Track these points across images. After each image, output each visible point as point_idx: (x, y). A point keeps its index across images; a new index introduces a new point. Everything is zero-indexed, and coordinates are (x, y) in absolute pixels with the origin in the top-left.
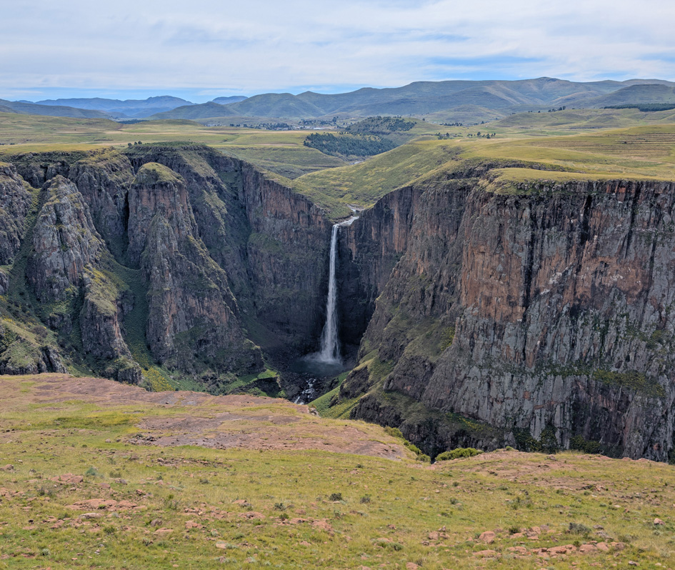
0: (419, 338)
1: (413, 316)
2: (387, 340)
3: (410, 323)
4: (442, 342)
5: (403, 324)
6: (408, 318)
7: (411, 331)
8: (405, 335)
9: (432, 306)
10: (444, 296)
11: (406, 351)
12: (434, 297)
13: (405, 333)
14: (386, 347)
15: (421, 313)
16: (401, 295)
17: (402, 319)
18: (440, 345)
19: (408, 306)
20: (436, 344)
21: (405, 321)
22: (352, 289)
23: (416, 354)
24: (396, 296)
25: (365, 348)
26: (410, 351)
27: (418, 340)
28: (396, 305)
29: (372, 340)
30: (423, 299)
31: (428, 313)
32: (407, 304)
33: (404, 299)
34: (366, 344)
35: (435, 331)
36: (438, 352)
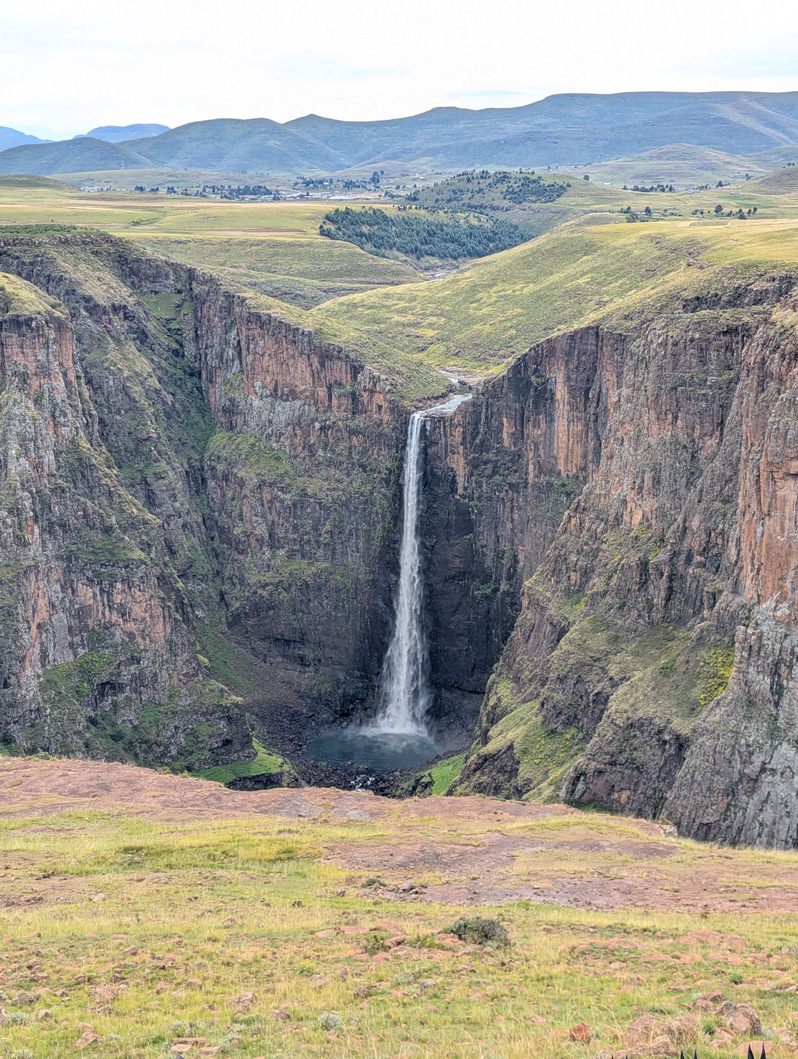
0: (642, 675)
1: (620, 622)
2: (561, 680)
3: (615, 639)
4: (701, 685)
5: (599, 642)
6: (608, 628)
7: (618, 658)
8: (603, 669)
9: (668, 599)
10: (695, 577)
11: (613, 706)
12: (671, 578)
13: (603, 664)
14: (558, 697)
15: (639, 616)
16: (586, 574)
17: (595, 630)
18: (697, 693)
19: (608, 599)
20: (687, 689)
21: (602, 637)
22: (457, 561)
23: (640, 714)
24: (574, 577)
25: (499, 699)
26: (626, 706)
27: (641, 679)
28: (575, 597)
29: (516, 679)
30: (643, 584)
31: (657, 616)
32: (605, 593)
33: (597, 583)
34: (502, 690)
35: (681, 658)
36: (693, 709)
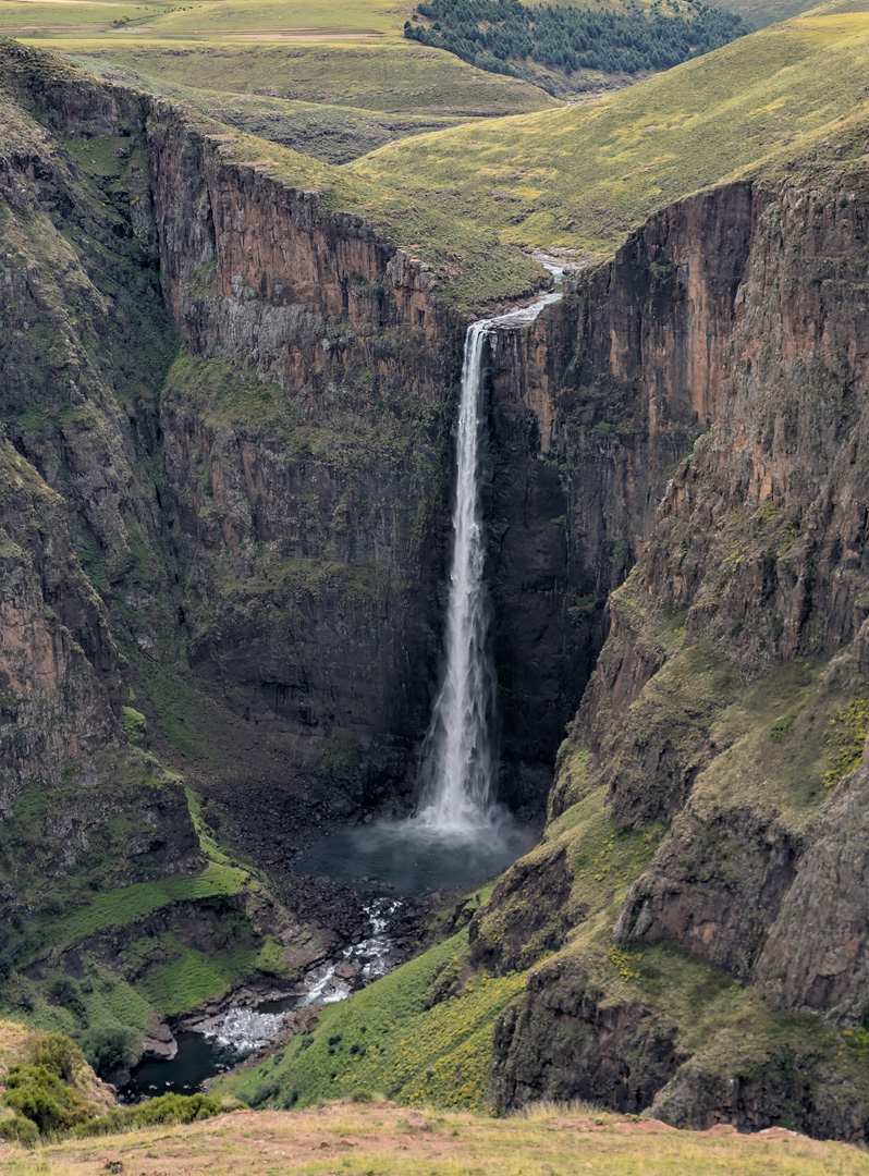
0: (754, 737)
1: (734, 656)
2: (641, 747)
3: (725, 684)
4: (829, 755)
5: (700, 687)
6: (716, 664)
7: (726, 713)
8: (704, 730)
9: (805, 618)
10: (845, 584)
11: (698, 788)
12: (809, 586)
13: (704, 722)
14: (636, 774)
15: (763, 645)
16: (695, 578)
17: (695, 669)
18: (821, 768)
19: (718, 619)
20: (807, 762)
21: (706, 679)
22: (540, 559)
23: (733, 802)
24: (679, 584)
25: (569, 779)
26: (714, 789)
27: (744, 747)
28: (680, 616)
29: (596, 747)
30: (769, 595)
31: (788, 645)
32: (713, 611)
33: (705, 594)
34: (576, 766)
35: (805, 713)
36: (813, 794)
